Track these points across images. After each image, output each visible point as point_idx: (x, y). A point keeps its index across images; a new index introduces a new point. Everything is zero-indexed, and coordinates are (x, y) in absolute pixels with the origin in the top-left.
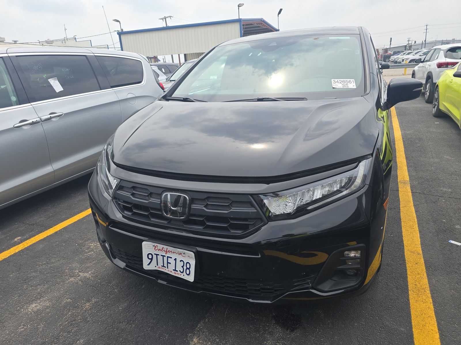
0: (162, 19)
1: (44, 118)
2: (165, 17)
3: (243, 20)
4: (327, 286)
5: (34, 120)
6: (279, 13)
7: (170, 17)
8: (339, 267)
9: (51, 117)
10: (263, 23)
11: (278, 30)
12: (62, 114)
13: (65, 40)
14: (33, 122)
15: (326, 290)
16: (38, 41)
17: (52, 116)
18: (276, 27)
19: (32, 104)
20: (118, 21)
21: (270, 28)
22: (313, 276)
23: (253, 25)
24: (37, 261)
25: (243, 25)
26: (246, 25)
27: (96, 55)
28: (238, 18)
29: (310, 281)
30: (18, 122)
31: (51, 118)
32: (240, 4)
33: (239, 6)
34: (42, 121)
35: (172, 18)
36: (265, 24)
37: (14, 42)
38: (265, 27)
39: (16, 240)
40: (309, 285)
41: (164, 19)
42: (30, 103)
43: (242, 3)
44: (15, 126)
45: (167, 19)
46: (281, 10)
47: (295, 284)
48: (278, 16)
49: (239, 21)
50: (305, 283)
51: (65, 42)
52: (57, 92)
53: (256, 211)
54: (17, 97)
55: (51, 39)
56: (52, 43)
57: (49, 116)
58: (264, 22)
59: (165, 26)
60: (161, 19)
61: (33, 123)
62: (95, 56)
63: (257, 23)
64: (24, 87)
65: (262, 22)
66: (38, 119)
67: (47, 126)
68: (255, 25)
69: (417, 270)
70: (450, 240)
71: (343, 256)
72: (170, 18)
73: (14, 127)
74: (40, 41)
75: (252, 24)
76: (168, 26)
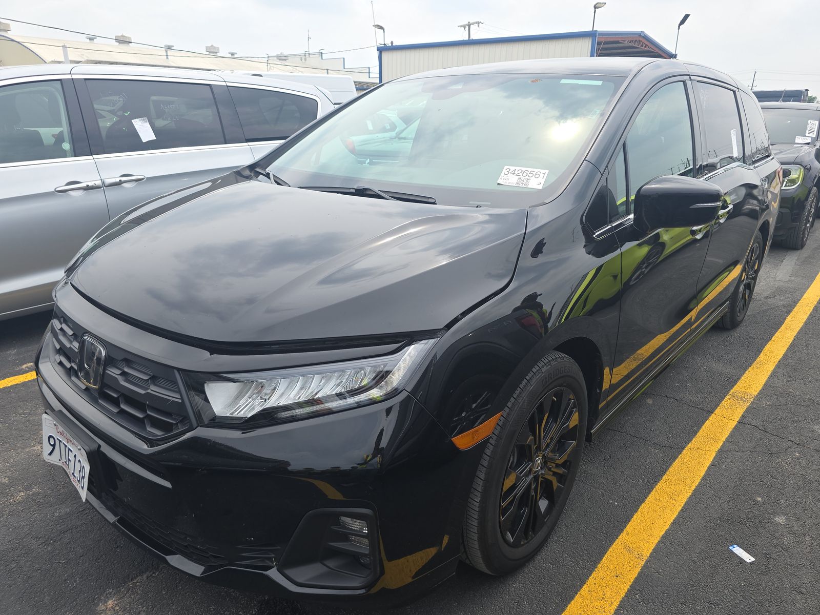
0: (464, 26)
1: (108, 181)
2: (469, 22)
3: (599, 34)
4: (304, 573)
5: (90, 184)
6: (682, 22)
7: (478, 23)
8: (332, 544)
9: (120, 181)
10: (643, 40)
11: (673, 56)
12: (144, 178)
13: (306, 56)
14: (88, 186)
15: (300, 580)
16: (267, 56)
17: (123, 179)
18: (671, 49)
19: (95, 156)
20: (381, 28)
21: (657, 50)
22: (279, 548)
23: (621, 43)
24: (20, 406)
25: (599, 44)
26: (606, 43)
27: (229, 84)
28: (592, 30)
29: (273, 556)
30: (64, 185)
31: (120, 183)
32: (598, 3)
33: (595, 7)
34: (105, 187)
35: (480, 25)
36: (647, 43)
37: (230, 56)
38: (647, 49)
39: (24, 367)
40: (273, 563)
41: (467, 27)
42: (92, 155)
43: (602, 2)
44: (57, 189)
45: (472, 26)
46: (687, 16)
47: (244, 554)
48: (679, 29)
49: (591, 35)
50: (266, 558)
51: (305, 60)
52: (144, 141)
53: (180, 401)
54: (72, 145)
55: (286, 54)
56: (285, 60)
57: (118, 180)
58: (646, 38)
59: (466, 38)
60: (461, 26)
61: (88, 188)
62: (227, 86)
63: (631, 39)
64: (87, 130)
65: (640, 39)
66: (99, 183)
67: (113, 196)
68: (626, 44)
69: (608, 589)
70: (735, 546)
71: (338, 523)
72: (477, 25)
73: (56, 191)
74: (269, 55)
75: (618, 42)
76: (471, 39)
